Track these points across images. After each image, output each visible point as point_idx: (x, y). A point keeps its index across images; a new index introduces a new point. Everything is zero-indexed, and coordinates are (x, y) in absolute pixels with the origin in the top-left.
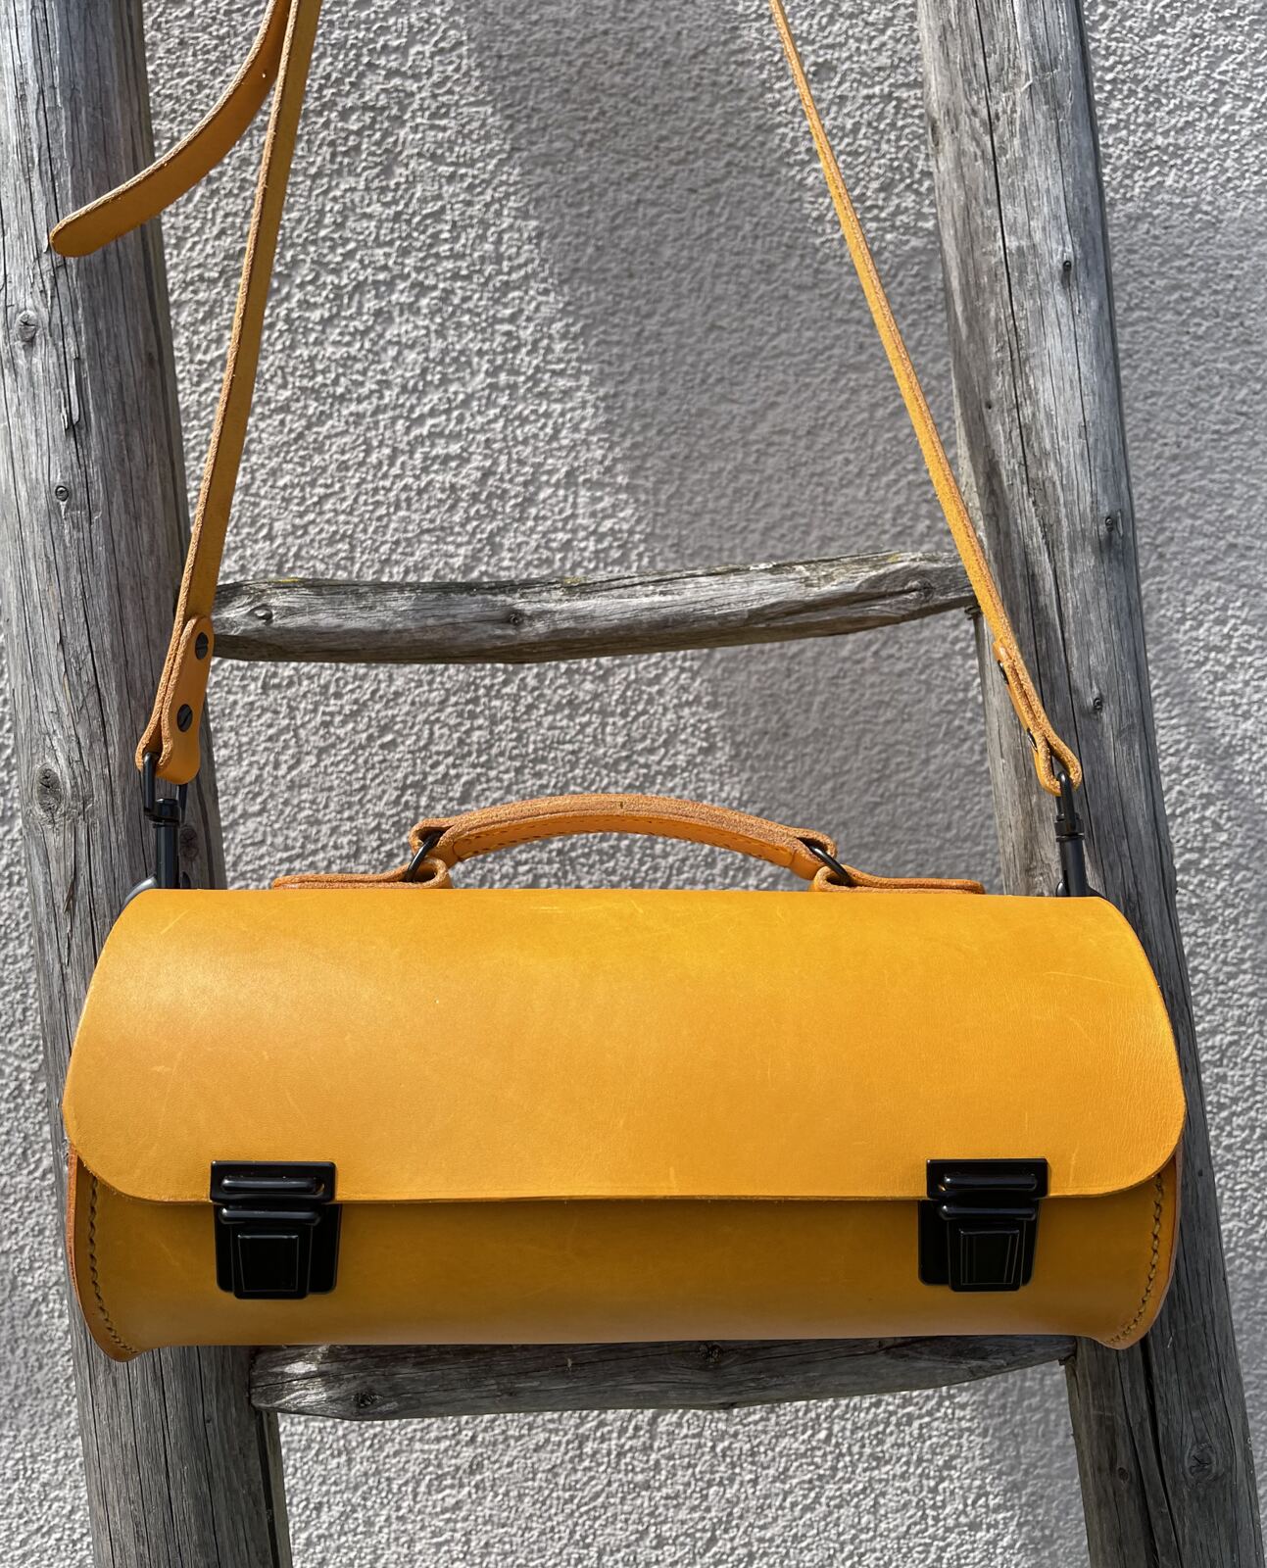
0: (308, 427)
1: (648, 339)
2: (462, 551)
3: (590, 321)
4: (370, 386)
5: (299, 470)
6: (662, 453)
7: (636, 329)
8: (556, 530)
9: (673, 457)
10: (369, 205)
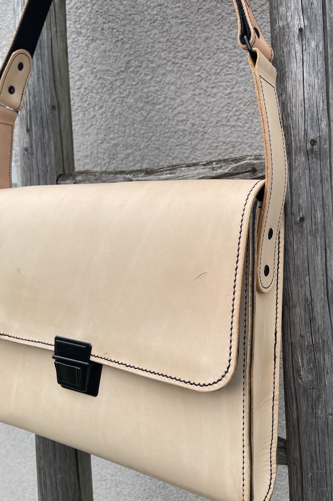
0: (148, 114)
1: (241, 71)
2: (187, 152)
3: (222, 67)
4: (162, 99)
5: (146, 128)
6: (245, 113)
7: (236, 68)
8: (214, 143)
9: (249, 114)
10: (160, 39)
